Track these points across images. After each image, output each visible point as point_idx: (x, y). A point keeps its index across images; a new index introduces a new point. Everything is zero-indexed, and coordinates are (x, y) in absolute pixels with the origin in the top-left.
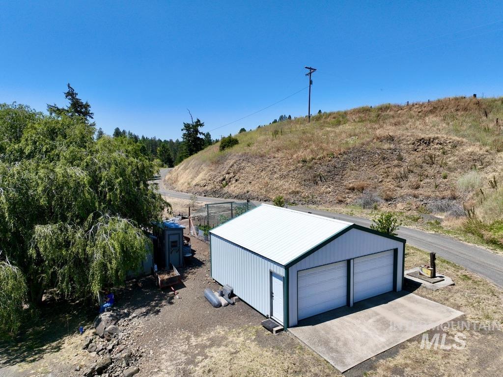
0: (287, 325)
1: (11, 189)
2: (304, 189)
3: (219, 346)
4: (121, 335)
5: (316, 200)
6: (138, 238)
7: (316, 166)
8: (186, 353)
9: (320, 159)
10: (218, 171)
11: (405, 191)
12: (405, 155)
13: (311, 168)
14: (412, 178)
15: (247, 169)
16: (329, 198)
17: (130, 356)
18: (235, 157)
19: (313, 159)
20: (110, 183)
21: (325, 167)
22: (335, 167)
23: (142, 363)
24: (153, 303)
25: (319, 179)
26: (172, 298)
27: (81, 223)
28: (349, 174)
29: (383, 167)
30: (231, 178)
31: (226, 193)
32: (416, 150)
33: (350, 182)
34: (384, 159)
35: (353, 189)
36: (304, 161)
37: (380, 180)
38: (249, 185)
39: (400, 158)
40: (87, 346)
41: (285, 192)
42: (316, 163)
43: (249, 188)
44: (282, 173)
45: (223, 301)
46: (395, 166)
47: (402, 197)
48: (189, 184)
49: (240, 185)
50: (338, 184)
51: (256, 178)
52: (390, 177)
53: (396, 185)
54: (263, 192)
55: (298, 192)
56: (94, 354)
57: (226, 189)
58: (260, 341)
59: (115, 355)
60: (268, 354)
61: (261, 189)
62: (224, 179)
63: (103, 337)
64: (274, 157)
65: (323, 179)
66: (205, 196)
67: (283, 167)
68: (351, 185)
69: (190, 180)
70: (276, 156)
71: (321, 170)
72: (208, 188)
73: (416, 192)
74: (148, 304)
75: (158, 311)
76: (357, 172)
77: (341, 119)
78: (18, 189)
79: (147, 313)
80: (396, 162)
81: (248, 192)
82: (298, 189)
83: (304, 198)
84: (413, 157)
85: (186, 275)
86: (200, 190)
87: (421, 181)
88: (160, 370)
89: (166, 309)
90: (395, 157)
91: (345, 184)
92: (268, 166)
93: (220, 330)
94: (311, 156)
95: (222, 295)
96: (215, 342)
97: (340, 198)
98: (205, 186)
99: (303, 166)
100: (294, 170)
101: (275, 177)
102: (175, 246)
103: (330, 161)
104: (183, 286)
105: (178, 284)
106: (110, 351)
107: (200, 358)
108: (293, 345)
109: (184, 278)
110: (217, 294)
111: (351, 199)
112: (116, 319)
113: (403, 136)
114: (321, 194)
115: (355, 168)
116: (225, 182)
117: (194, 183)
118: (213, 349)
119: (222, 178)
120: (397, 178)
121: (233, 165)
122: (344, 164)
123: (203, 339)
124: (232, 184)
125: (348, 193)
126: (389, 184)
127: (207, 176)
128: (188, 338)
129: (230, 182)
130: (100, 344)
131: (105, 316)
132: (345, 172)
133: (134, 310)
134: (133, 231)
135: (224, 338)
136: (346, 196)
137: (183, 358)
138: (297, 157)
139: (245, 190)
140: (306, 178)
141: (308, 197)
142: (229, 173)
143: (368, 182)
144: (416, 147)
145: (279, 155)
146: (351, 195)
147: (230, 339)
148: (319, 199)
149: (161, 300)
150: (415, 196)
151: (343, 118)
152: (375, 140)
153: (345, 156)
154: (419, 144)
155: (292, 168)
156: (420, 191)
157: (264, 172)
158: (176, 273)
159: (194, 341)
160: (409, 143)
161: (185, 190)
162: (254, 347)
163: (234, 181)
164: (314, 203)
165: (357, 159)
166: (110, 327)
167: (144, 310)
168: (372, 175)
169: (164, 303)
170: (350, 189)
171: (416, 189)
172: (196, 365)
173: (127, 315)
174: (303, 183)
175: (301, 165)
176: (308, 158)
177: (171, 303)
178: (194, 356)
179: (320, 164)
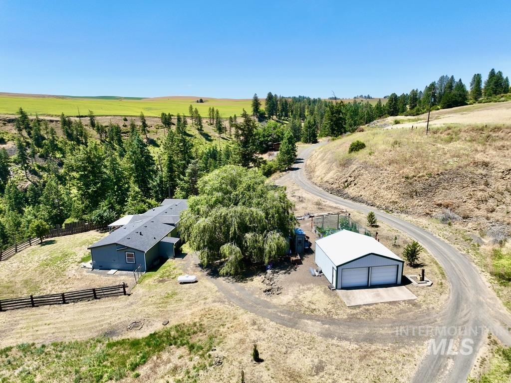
0: (337, 288)
1: (237, 218)
2: (402, 200)
3: (310, 291)
4: (275, 280)
5: (409, 210)
6: (284, 242)
7: (415, 183)
8: (298, 291)
9: (419, 177)
10: (343, 173)
11: (482, 212)
12: (492, 181)
13: (411, 184)
14: (491, 203)
15: (365, 176)
16: (420, 210)
17: (278, 288)
18: (357, 163)
19: (414, 176)
20: (273, 216)
21: (422, 185)
22: (430, 185)
23: (282, 291)
24: (288, 269)
25: (415, 194)
26: (296, 268)
27: (262, 233)
28: (440, 192)
29: (469, 190)
30: (351, 182)
31: (346, 194)
32: (503, 178)
33: (439, 199)
34: (473, 182)
35: (440, 205)
36: (407, 178)
37: (464, 201)
38: (363, 190)
39: (487, 184)
40: (263, 282)
41: (387, 201)
42: (416, 180)
43: (362, 193)
44: (388, 184)
45: (317, 274)
46: (480, 190)
47: (477, 217)
48: (322, 179)
49: (357, 189)
50: (429, 199)
51: (369, 185)
52: (473, 199)
53: (476, 206)
54: (372, 197)
55: (396, 202)
56: (265, 285)
57: (346, 190)
58: (325, 292)
59: (273, 286)
60: (326, 296)
61: (371, 195)
62: (346, 181)
63: (268, 279)
64: (386, 170)
65: (418, 194)
66: (331, 193)
67: (390, 179)
68: (439, 202)
69: (323, 175)
70: (388, 169)
71: (419, 186)
72: (334, 186)
73: (489, 215)
74: (286, 270)
75: (290, 273)
76: (448, 191)
77: (454, 136)
78: (240, 218)
79: (285, 273)
80: (482, 187)
81: (361, 196)
82: (397, 200)
83: (400, 207)
84: (498, 184)
85: (304, 258)
86: (329, 186)
87: (498, 206)
88: (288, 294)
89: (293, 272)
90: (483, 182)
91: (435, 200)
92: (380, 177)
93: (312, 285)
94: (413, 174)
95: (317, 271)
96: (308, 289)
97: (428, 211)
98: (332, 184)
99: (405, 182)
100: (398, 184)
101: (383, 187)
102: (301, 243)
103: (427, 180)
104: (301, 264)
105: (299, 262)
106: (271, 285)
107: (302, 293)
108: (336, 295)
109: (303, 259)
110: (315, 270)
111: (436, 213)
112: (273, 273)
113: (497, 163)
114: (413, 206)
115: (447, 187)
116: (347, 184)
117: (325, 179)
118: (307, 291)
119: (345, 180)
120: (479, 201)
121: (355, 171)
122: (439, 183)
123: (305, 287)
124: (351, 187)
125: (435, 208)
126: (470, 205)
127: (335, 175)
128: (299, 286)
129: (350, 184)
130: (268, 282)
131: (269, 271)
132: (437, 190)
133: (280, 270)
134: (282, 238)
135: (312, 288)
136: (434, 210)
137: (296, 292)
138: (403, 173)
139: (360, 194)
140: (405, 191)
141: (403, 207)
142: (351, 177)
143: (454, 202)
144: (504, 176)
145: (390, 168)
146: (437, 210)
147: (315, 289)
148: (411, 210)
149: (291, 268)
150: (488, 218)
151: (456, 135)
152: (471, 164)
153: (441, 177)
154: (508, 173)
155: (397, 181)
156: (494, 214)
157: (376, 181)
158: (298, 257)
159: (301, 287)
160: (500, 171)
161: (318, 184)
162: (322, 293)
163: (353, 185)
164: (407, 213)
165: (451, 180)
166: (271, 276)
167: (284, 271)
168: (459, 195)
169: (292, 270)
170: (438, 205)
171: (491, 212)
172: (300, 295)
173: (277, 272)
174: (402, 195)
175: (404, 180)
176: (411, 175)
177: (296, 271)
178: (300, 292)
179: (419, 181)
